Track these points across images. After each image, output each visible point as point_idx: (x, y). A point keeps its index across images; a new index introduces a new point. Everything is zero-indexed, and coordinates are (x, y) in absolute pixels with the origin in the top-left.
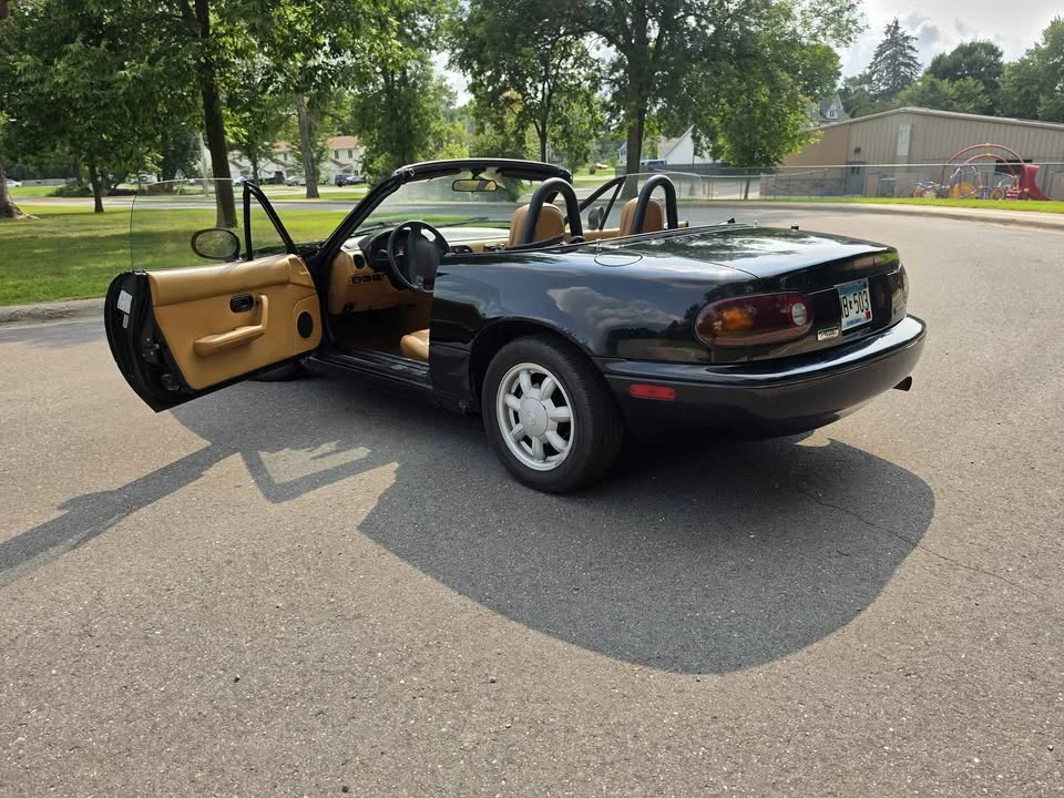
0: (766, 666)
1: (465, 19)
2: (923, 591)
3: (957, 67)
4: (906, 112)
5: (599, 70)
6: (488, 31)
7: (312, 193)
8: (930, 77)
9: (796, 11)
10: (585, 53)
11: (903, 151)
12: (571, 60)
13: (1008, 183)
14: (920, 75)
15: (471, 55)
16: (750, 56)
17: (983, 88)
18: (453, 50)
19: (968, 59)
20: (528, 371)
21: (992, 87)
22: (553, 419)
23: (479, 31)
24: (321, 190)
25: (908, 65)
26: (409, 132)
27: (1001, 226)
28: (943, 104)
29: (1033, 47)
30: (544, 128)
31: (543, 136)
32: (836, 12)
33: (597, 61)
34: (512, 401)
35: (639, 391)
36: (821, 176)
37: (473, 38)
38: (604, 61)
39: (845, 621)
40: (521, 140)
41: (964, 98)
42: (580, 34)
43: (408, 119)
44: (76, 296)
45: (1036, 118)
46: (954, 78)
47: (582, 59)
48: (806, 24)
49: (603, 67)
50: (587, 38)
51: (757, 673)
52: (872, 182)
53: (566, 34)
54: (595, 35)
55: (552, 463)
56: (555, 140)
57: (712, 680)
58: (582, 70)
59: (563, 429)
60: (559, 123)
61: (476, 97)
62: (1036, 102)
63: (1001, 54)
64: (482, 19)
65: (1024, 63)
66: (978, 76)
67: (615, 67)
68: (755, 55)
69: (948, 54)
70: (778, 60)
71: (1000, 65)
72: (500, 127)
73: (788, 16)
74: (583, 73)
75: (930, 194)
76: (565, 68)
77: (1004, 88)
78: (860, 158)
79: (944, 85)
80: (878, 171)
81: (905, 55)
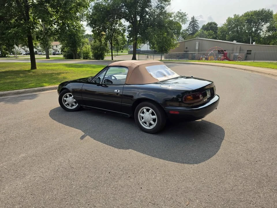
0: (204, 162)
1: (91, 14)
2: (227, 147)
3: (208, 28)
4: (197, 39)
5: (125, 27)
6: (97, 17)
7: (48, 57)
8: (202, 30)
9: (173, 15)
10: (121, 23)
11: (197, 48)
12: (118, 25)
13: (221, 56)
14: (200, 29)
15: (92, 23)
16: (162, 26)
17: (214, 33)
18: (88, 22)
19: (210, 26)
20: (146, 108)
21: (216, 33)
22: (152, 118)
23: (95, 17)
24: (50, 56)
25: (197, 27)
26: (75, 42)
27: (222, 67)
28: (205, 37)
29: (224, 23)
30: (112, 42)
31: (111, 43)
32: (182, 16)
33: (124, 25)
34: (142, 115)
35: (172, 112)
36: (178, 54)
37: (93, 19)
38: (126, 26)
39: (215, 154)
40: (106, 45)
41: (210, 35)
42: (120, 19)
43: (75, 38)
44: (5, 90)
45: (225, 40)
46: (207, 31)
47: (121, 25)
48: (175, 19)
49: (126, 27)
50: (122, 20)
51: (203, 163)
52: (190, 56)
53: (116, 19)
54: (124, 19)
55: (152, 127)
56: (114, 45)
57: (196, 165)
58: (121, 27)
59: (154, 120)
60: (115, 40)
61: (94, 33)
62: (225, 36)
63: (217, 25)
64: (96, 14)
65: (222, 27)
66: (213, 30)
67: (129, 27)
68: (164, 26)
69: (206, 24)
70: (169, 27)
71: (217, 28)
72: (100, 41)
73: (171, 17)
74: (121, 28)
75: (204, 59)
76: (116, 27)
77: (218, 33)
78: (187, 50)
79: (205, 32)
80: (192, 53)
81: (196, 25)
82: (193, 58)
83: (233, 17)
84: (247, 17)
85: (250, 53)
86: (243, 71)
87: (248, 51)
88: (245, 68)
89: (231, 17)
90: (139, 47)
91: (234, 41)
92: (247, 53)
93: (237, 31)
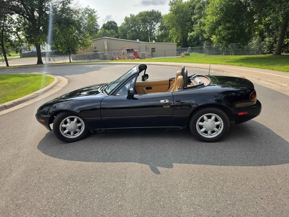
3: (108, 26)
4: (105, 38)
8: (103, 29)
11: (106, 48)
12: (7, 21)
14: (100, 28)
17: (115, 32)
19: (110, 25)
20: (207, 116)
21: (117, 32)
22: (215, 125)
25: (97, 26)
28: (108, 36)
29: (123, 23)
34: (201, 123)
36: (88, 55)
41: (112, 34)
45: (127, 39)
46: (109, 30)
52: (101, 56)
58: (12, 25)
62: (126, 35)
63: (117, 24)
65: (122, 26)
66: (113, 29)
69: (106, 23)
71: (117, 26)
74: (13, 26)
75: (117, 58)
76: (6, 24)
77: (119, 32)
78: (96, 50)
79: (107, 31)
80: (102, 53)
81: (95, 23)
82: (105, 58)
83: (130, 17)
84: (142, 17)
85: (154, 51)
86: (170, 67)
87: (152, 49)
88: (171, 65)
89: (127, 17)
90: (43, 49)
91: (137, 40)
92: (152, 51)
93: (135, 30)
